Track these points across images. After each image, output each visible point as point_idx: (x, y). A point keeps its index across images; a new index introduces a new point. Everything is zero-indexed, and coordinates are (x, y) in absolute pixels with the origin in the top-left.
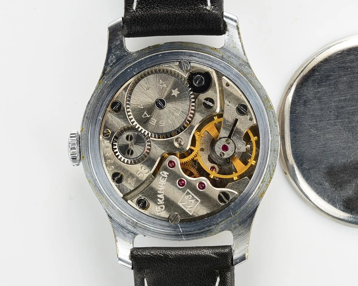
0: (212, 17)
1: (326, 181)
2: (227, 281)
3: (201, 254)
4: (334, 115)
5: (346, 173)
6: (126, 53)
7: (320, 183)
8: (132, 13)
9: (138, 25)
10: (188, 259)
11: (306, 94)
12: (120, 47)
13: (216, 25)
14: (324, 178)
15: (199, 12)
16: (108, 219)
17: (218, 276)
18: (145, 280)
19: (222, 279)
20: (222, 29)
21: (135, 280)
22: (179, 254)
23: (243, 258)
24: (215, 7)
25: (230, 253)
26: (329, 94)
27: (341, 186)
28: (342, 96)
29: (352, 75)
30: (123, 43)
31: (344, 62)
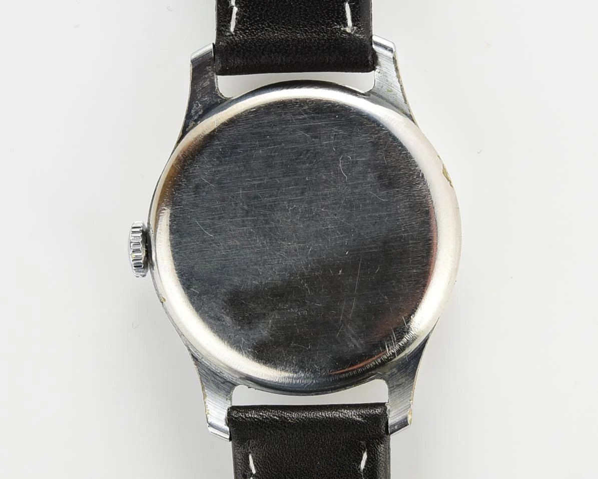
0: (354, 44)
1: (227, 314)
2: (378, 458)
3: (337, 416)
4: (243, 209)
5: (259, 303)
6: (219, 100)
7: (217, 316)
8: (229, 38)
9: (238, 57)
10: (317, 425)
11: (198, 175)
12: (209, 91)
13: (360, 57)
14: (223, 308)
15: (334, 36)
16: (192, 362)
17: (365, 450)
18: (250, 457)
19: (372, 456)
20: (370, 62)
21: (235, 458)
22: (303, 416)
23: (404, 424)
24: (360, 28)
25: (384, 415)
26: (235, 177)
27: (250, 323)
28: (255, 180)
29: (272, 147)
30: (215, 84)
31: (260, 125)
